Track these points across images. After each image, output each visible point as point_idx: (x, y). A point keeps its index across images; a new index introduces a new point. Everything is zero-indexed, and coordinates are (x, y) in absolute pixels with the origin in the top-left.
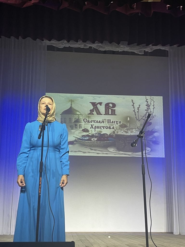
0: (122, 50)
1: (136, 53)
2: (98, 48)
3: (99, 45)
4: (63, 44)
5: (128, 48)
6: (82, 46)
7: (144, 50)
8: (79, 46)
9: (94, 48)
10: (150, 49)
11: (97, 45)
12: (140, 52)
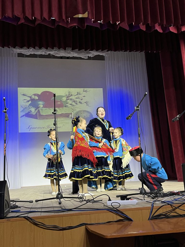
0: (72, 56)
1: (82, 57)
2: (55, 54)
3: (55, 52)
4: (29, 52)
5: (77, 54)
6: (43, 53)
7: (88, 55)
8: (41, 53)
9: (52, 54)
11: (54, 52)
12: (85, 57)
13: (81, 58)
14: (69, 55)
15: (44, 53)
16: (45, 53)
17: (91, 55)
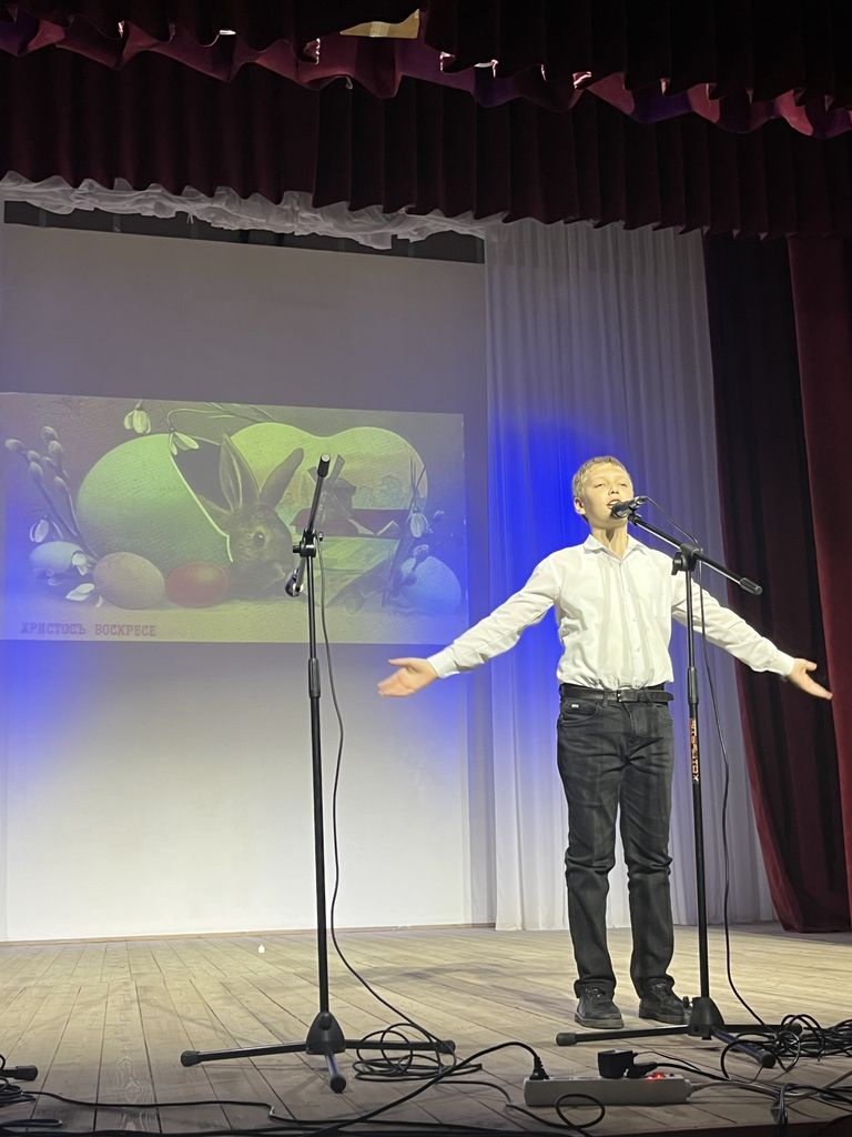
0: (306, 230)
1: (362, 242)
2: (212, 219)
5: (331, 225)
6: (147, 209)
7: (394, 231)
8: (136, 209)
9: (194, 217)
10: (415, 230)
11: (208, 205)
14: (289, 225)
15: (151, 206)
16: (159, 207)
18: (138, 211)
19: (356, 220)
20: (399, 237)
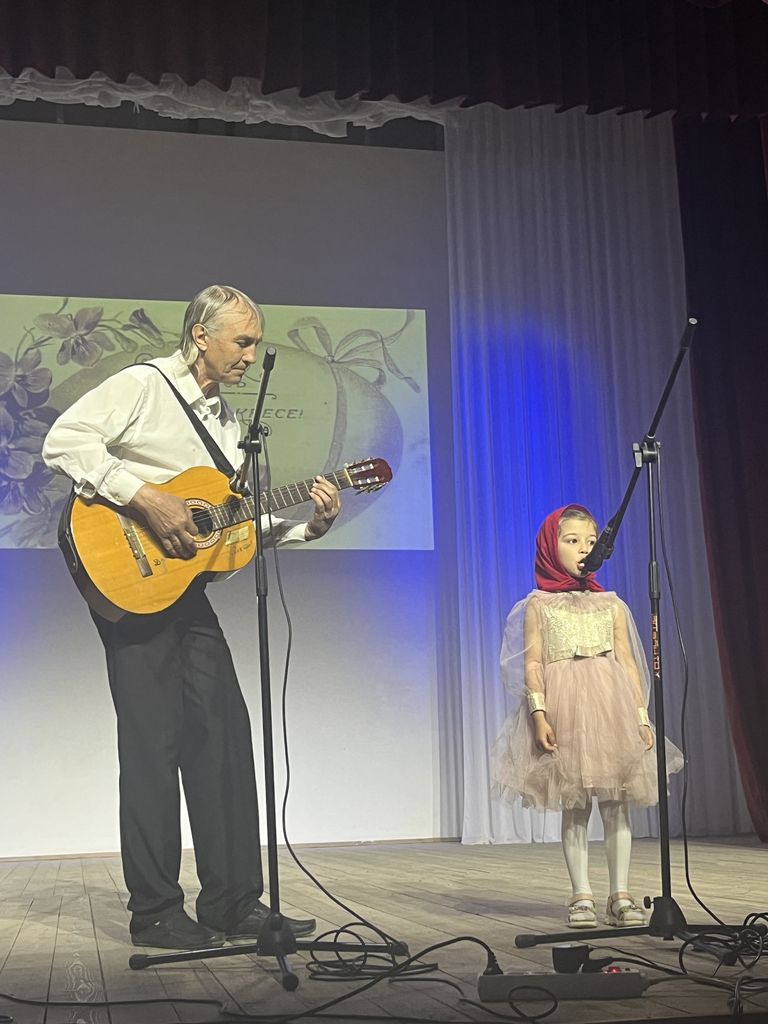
0: (258, 119)
1: (316, 130)
2: (161, 108)
3: (163, 94)
4: (13, 86)
6: (93, 99)
7: (349, 118)
8: (80, 99)
9: (141, 107)
10: (372, 117)
11: (154, 93)
12: (332, 126)
13: (305, 135)
14: (239, 113)
15: (95, 95)
16: (104, 96)
17: (367, 121)
18: (83, 101)
19: (308, 108)
20: (355, 125)
